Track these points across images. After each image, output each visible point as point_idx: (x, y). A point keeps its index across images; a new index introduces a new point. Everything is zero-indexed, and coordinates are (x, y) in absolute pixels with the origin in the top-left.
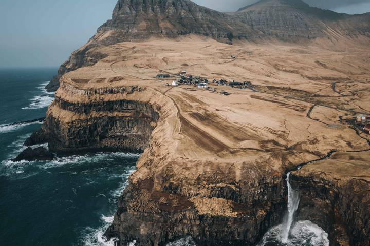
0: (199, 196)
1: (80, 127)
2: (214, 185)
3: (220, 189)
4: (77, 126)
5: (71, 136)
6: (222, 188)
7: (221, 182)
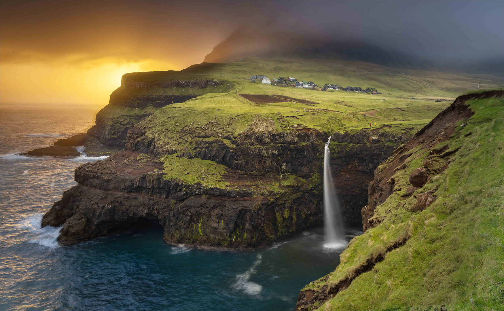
0: (176, 154)
1: (127, 124)
2: (201, 139)
3: (207, 145)
4: (125, 122)
5: (114, 134)
6: (211, 143)
7: (212, 135)
